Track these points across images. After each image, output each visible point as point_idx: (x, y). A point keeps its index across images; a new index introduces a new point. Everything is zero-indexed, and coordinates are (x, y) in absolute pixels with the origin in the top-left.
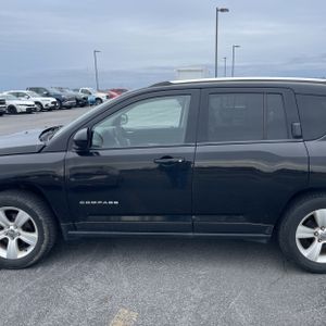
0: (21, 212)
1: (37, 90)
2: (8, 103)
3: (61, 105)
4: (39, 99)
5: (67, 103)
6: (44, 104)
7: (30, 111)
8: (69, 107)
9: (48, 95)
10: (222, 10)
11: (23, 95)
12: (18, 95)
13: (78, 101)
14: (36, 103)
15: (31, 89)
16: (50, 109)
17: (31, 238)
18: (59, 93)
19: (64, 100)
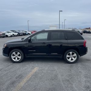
0: (18, 53)
1: (13, 31)
2: (6, 34)
3: (19, 35)
4: (14, 33)
5: (21, 34)
6: (15, 34)
7: (11, 36)
8: (21, 35)
9: (16, 32)
10: (61, 11)
11: (10, 32)
12: (8, 32)
13: (23, 34)
14: (13, 34)
15: (11, 31)
16: (16, 36)
17: (20, 57)
18: (19, 32)
19: (20, 33)
